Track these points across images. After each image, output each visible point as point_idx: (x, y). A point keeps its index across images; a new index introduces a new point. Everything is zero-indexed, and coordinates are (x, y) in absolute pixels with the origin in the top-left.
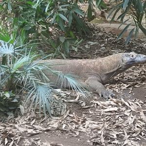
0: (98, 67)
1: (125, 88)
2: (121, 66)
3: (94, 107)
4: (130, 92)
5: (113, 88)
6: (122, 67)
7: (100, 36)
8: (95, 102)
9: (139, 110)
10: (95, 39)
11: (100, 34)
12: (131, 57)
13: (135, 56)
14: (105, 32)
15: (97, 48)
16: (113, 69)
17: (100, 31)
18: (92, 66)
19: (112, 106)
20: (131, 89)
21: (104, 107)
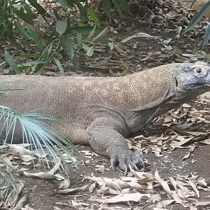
0: (120, 95)
1: (178, 145)
2: (171, 94)
3: (87, 190)
4: (186, 156)
5: (152, 144)
6: (174, 96)
7: (169, 21)
8: (94, 178)
9: (190, 202)
10: (155, 27)
11: (170, 15)
12: (197, 74)
13: (204, 72)
14: (182, 12)
15: (153, 49)
16: (155, 99)
17: (171, 9)
18: (105, 92)
19: (132, 190)
20: (192, 148)
21: (112, 191)
